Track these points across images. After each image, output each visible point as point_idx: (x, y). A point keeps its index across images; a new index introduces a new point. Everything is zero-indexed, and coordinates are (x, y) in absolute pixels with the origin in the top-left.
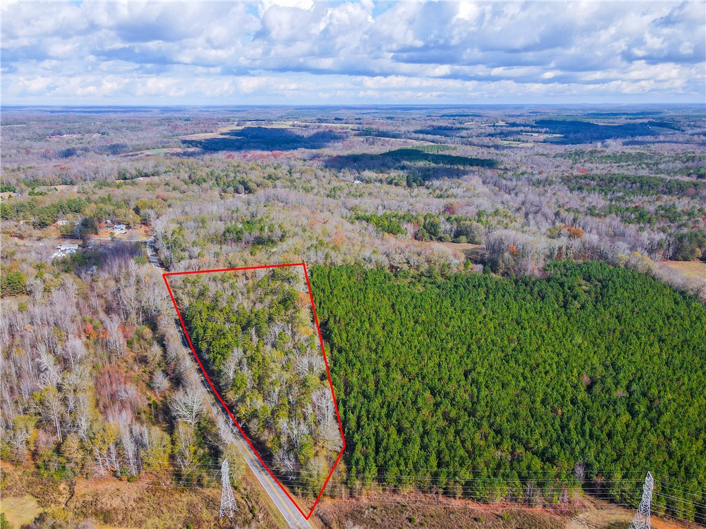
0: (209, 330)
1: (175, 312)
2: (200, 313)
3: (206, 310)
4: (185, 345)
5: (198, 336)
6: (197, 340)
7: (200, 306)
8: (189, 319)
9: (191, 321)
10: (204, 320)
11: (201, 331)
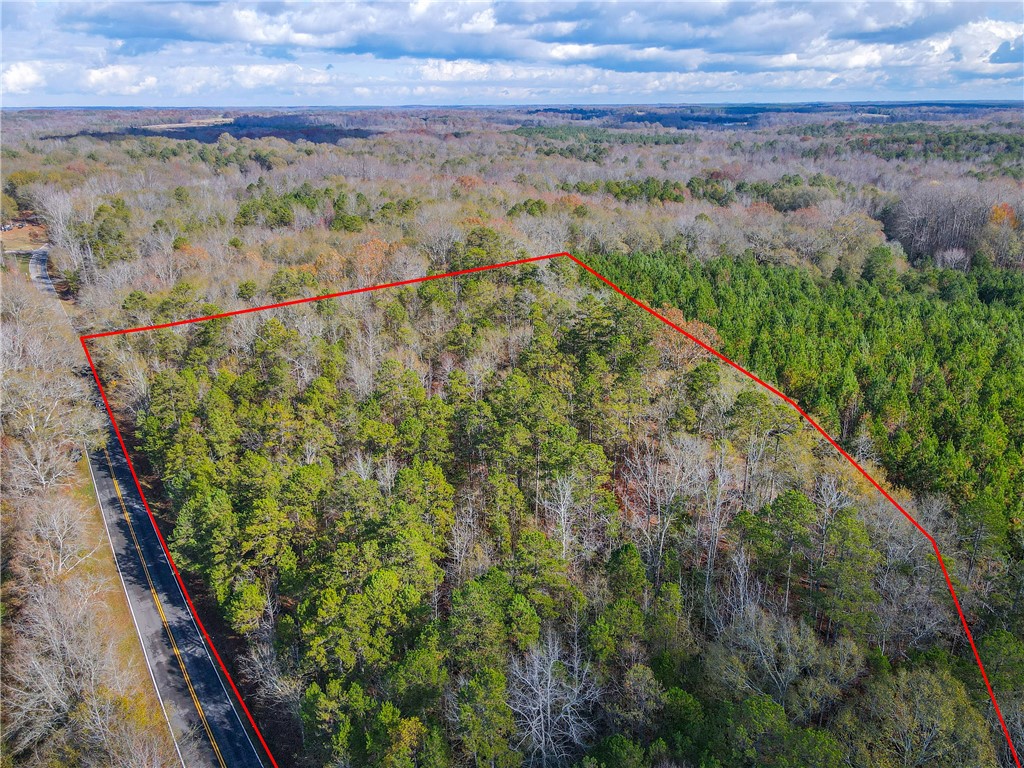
0: (269, 505)
1: (98, 420)
2: (201, 414)
3: (226, 401)
4: (139, 578)
5: (204, 533)
6: (200, 554)
7: (195, 386)
8: (155, 444)
9: (161, 456)
10: (224, 449)
11: (219, 508)
